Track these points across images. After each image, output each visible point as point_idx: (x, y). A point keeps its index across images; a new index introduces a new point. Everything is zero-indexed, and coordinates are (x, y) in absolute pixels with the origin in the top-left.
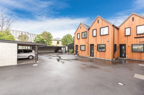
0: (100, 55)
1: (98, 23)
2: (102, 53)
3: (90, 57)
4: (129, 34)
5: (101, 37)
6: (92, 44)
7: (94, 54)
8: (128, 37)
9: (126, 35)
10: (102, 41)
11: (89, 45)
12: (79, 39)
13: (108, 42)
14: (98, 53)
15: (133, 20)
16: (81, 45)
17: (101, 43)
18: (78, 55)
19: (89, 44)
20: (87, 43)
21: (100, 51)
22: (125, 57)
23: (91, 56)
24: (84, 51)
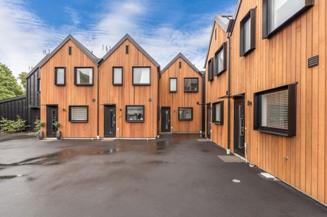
0: (132, 132)
1: (127, 52)
2: (137, 126)
3: (105, 138)
4: (175, 90)
5: (134, 89)
6: (111, 103)
7: (118, 129)
8: (174, 94)
9: (171, 90)
10: (137, 98)
11: (102, 107)
12: (64, 85)
13: (150, 101)
14: (128, 126)
15: (180, 67)
16: (70, 107)
17: (134, 102)
18: (59, 138)
19: (101, 103)
20: (94, 101)
21: (131, 122)
22: (169, 130)
23: (106, 135)
24: (82, 125)
